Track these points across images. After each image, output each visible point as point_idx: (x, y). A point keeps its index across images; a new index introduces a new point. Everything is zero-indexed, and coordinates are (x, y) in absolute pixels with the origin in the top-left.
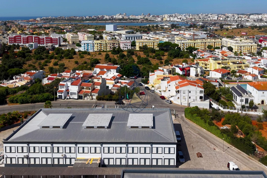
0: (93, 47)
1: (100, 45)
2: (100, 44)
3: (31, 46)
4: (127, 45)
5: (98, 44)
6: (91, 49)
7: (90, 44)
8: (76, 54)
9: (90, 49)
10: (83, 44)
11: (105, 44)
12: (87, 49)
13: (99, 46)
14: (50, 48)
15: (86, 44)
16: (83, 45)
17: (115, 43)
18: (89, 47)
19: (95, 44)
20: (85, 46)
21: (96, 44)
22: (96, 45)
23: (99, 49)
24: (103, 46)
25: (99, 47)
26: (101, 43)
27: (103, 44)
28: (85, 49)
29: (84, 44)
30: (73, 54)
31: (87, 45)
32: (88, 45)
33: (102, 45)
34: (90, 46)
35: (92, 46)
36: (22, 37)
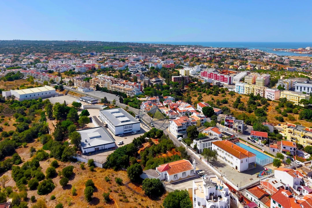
2: (248, 88)
3: (206, 81)
4: (271, 94)
7: (241, 87)
9: (240, 91)
11: (252, 89)
14: (215, 84)
16: (236, 87)
17: (260, 90)
19: (245, 87)
22: (245, 89)
23: (248, 92)
24: (250, 90)
25: (248, 91)
27: (251, 89)
28: (237, 91)
31: (239, 87)
33: (249, 90)
35: (242, 89)
36: (208, 73)
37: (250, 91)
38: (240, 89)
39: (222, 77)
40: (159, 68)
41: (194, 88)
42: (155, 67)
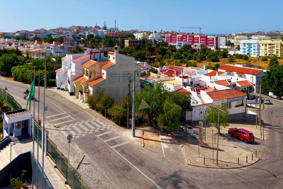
0: (258, 49)
1: (270, 46)
2: (270, 44)
3: (180, 45)
5: (266, 45)
6: (254, 53)
7: (253, 45)
8: (226, 57)
9: (252, 53)
10: (243, 44)
11: (279, 45)
12: (248, 52)
13: (267, 48)
14: (199, 48)
15: (246, 44)
16: (242, 47)
18: (251, 49)
19: (261, 45)
20: (245, 47)
21: (264, 45)
22: (263, 47)
23: (268, 53)
24: (275, 48)
25: (268, 50)
26: (272, 44)
27: (275, 45)
28: (245, 53)
29: (245, 44)
30: (222, 56)
31: (248, 46)
32: (250, 47)
33: (273, 47)
34: (253, 47)
35: (256, 48)
36: (177, 36)
37: (275, 50)
38: (252, 49)
39: (204, 39)
40: (100, 37)
41: (168, 55)
42: (94, 35)
